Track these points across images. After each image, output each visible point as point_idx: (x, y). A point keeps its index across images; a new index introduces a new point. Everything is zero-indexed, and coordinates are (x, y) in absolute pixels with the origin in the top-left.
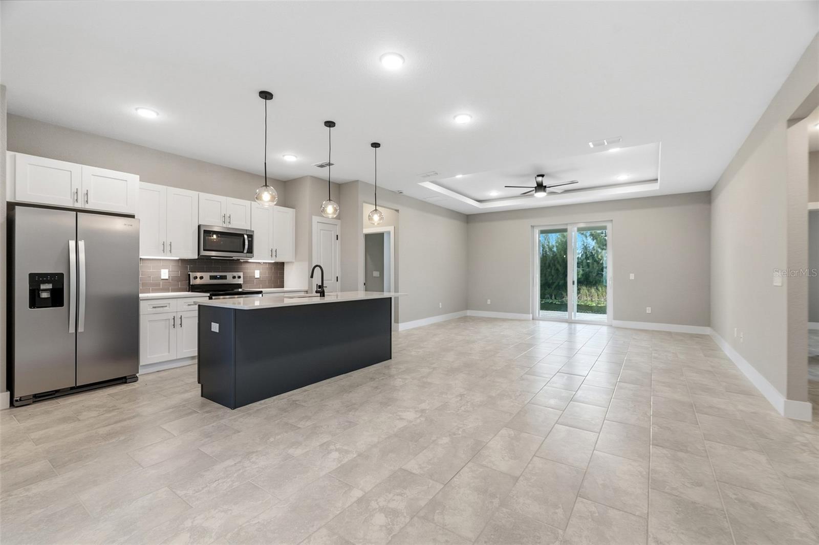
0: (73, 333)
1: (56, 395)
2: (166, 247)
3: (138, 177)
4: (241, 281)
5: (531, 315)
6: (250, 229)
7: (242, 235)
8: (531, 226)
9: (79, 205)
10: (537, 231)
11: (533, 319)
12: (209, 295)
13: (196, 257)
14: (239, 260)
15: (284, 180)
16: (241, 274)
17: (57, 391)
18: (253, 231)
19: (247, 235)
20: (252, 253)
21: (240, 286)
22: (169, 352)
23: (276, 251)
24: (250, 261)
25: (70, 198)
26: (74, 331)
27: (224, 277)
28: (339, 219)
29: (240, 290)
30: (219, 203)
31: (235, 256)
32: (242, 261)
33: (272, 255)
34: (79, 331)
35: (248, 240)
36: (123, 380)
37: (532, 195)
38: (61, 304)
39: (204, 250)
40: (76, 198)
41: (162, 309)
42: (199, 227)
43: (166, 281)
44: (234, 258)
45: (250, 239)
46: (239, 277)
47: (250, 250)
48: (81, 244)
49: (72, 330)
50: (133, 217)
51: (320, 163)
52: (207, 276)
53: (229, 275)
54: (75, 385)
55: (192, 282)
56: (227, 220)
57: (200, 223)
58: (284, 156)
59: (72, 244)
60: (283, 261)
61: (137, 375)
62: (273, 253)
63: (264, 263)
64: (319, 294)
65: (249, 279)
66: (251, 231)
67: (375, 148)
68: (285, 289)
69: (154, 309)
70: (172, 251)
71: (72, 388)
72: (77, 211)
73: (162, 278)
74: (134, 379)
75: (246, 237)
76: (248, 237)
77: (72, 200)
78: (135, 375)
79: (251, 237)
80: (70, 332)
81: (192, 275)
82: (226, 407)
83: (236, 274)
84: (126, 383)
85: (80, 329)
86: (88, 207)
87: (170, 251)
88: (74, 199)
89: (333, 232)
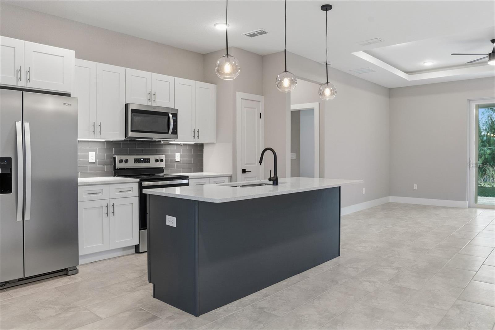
0: (21, 221)
1: (6, 286)
2: (96, 128)
3: (73, 52)
4: (162, 165)
5: (467, 202)
6: (173, 108)
7: (167, 114)
8: (468, 100)
9: (21, 84)
10: (475, 105)
11: (469, 207)
12: (138, 180)
13: (123, 138)
14: (160, 141)
15: (203, 54)
16: (163, 157)
17: (7, 283)
18: (177, 110)
19: (172, 114)
20: (176, 134)
21: (161, 170)
22: (103, 243)
23: (198, 131)
24: (171, 142)
25: (14, 77)
26: (21, 220)
27: (147, 161)
28: (263, 95)
29: (162, 174)
30: (145, 79)
31: (156, 137)
32: (162, 142)
33: (194, 136)
34: (26, 220)
35: (173, 120)
36: (64, 272)
37: (485, 63)
38: (10, 191)
39: (132, 131)
40: (19, 77)
41: (95, 195)
42: (126, 106)
43: (93, 165)
44: (154, 139)
45: (175, 118)
46: (162, 161)
47: (175, 132)
48: (27, 125)
49: (20, 218)
50: (68, 95)
51: (252, 32)
52: (131, 158)
53: (152, 158)
54: (23, 277)
55: (118, 165)
56: (153, 98)
57: (127, 102)
58: (215, 25)
59: (19, 125)
60: (203, 143)
61: (78, 267)
62: (196, 133)
63: (184, 145)
64: (271, 182)
65: (171, 162)
66: (174, 109)
67: (326, 11)
68: (205, 174)
69: (89, 196)
70: (102, 132)
71: (20, 280)
72: (23, 90)
73: (90, 162)
74: (75, 271)
75: (170, 115)
76: (173, 116)
77: (15, 78)
78: (75, 266)
79: (175, 115)
80: (18, 220)
81: (118, 158)
82: (187, 314)
83: (157, 157)
84: (67, 275)
85: (27, 218)
86: (30, 86)
87: (100, 132)
88: (17, 77)
89: (256, 109)
